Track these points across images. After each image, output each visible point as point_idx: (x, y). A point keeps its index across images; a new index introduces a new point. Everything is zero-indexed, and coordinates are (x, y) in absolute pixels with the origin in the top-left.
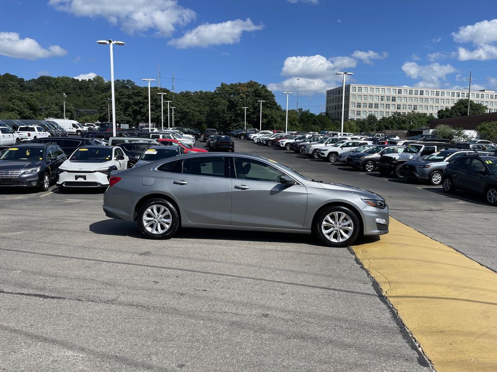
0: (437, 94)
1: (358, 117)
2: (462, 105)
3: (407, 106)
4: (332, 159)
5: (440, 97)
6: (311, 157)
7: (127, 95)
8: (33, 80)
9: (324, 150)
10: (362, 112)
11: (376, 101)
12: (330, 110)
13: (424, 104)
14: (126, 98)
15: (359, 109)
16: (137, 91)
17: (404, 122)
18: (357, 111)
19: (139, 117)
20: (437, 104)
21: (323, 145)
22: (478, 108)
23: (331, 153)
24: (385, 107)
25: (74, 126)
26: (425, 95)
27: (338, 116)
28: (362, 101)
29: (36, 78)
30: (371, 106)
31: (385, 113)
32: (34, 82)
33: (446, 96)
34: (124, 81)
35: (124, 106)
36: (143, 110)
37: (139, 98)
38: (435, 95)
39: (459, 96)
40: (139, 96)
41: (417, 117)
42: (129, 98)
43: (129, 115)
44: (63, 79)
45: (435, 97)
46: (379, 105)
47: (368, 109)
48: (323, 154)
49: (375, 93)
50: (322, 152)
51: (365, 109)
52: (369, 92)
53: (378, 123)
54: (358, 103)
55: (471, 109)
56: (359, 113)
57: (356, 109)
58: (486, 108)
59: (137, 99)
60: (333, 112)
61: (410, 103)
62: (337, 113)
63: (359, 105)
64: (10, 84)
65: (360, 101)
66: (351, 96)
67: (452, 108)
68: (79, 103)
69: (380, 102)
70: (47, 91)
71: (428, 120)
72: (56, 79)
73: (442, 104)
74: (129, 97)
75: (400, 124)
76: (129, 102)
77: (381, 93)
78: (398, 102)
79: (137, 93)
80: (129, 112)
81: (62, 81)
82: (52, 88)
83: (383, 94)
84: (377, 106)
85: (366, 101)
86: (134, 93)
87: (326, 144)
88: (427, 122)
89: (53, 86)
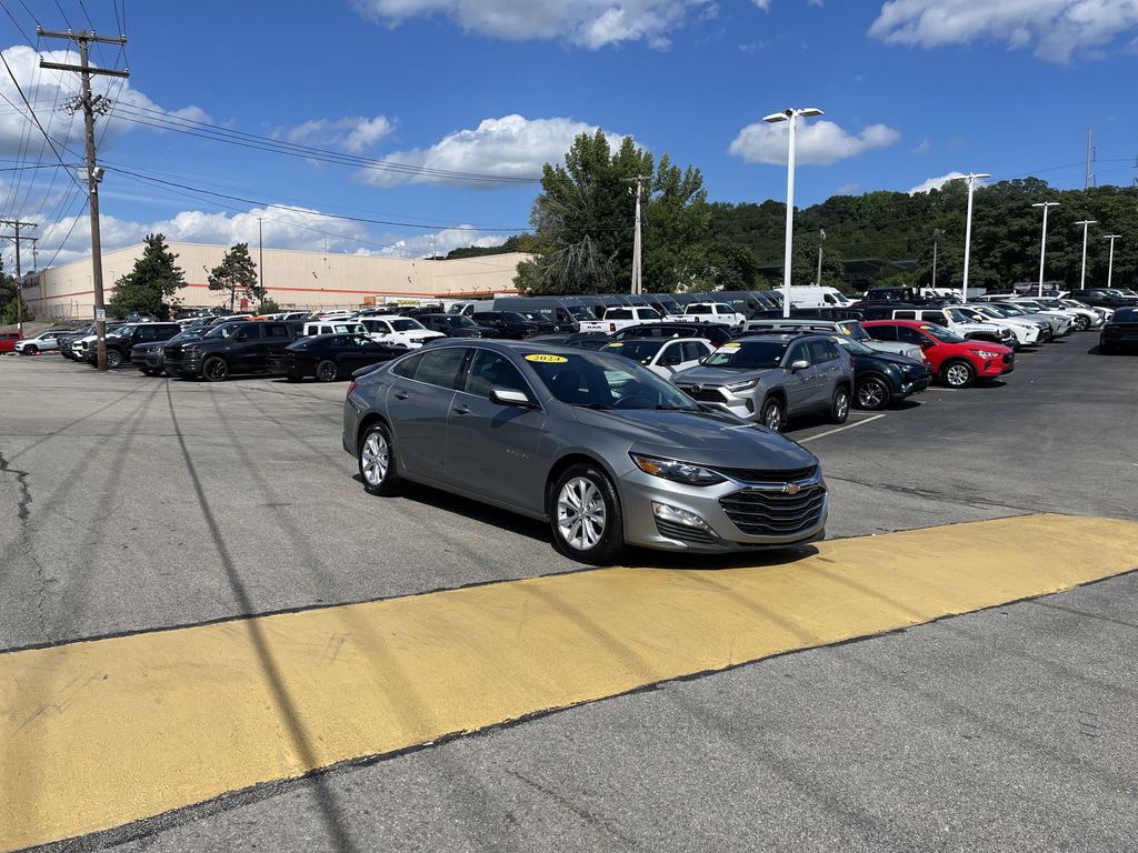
7: (992, 217)
8: (816, 207)
14: (990, 224)
16: (1021, 203)
19: (1018, 268)
25: (828, 298)
29: (821, 202)
32: (817, 212)
34: (1017, 181)
35: (982, 243)
36: (1029, 251)
37: (1024, 221)
40: (1023, 216)
42: (997, 224)
43: (993, 266)
44: (875, 198)
59: (1016, 224)
64: (772, 220)
68: (896, 247)
70: (839, 226)
72: (859, 199)
74: (999, 221)
76: (994, 233)
79: (1019, 208)
80: (990, 259)
81: (872, 201)
82: (849, 221)
86: (1011, 211)
89: (851, 215)
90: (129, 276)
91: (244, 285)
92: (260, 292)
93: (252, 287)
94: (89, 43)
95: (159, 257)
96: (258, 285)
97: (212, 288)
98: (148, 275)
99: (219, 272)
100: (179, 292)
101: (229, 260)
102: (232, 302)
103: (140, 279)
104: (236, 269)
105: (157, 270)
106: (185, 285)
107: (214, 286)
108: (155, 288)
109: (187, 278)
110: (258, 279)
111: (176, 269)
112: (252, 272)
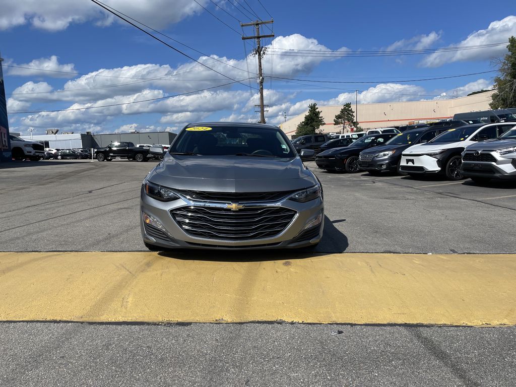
90: (303, 122)
91: (349, 121)
92: (355, 124)
93: (352, 122)
94: (259, 25)
95: (314, 113)
96: (355, 121)
97: (335, 124)
98: (310, 121)
99: (338, 117)
100: (321, 127)
101: (342, 111)
102: (344, 129)
103: (307, 123)
104: (346, 115)
105: (314, 118)
106: (324, 124)
107: (336, 123)
108: (312, 126)
109: (325, 121)
110: (355, 119)
111: (321, 117)
112: (352, 115)
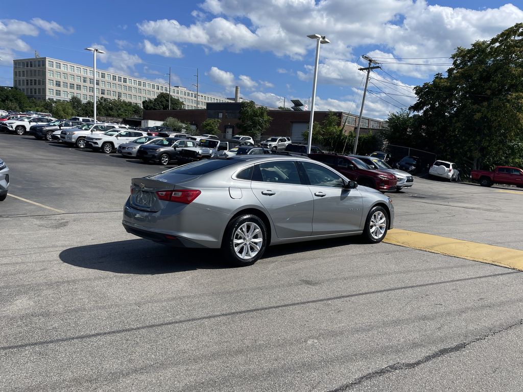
0: (140, 84)
1: (59, 98)
2: (164, 98)
3: (112, 93)
4: (108, 149)
5: (142, 87)
6: (74, 145)
9: (96, 139)
10: (62, 92)
11: (77, 81)
12: (20, 85)
13: (128, 92)
15: (58, 88)
17: (111, 109)
18: (57, 91)
20: (140, 95)
21: (89, 132)
22: (176, 102)
23: (105, 143)
24: (88, 90)
26: (128, 84)
27: (31, 92)
28: (62, 80)
30: (72, 86)
31: (88, 97)
33: (147, 88)
38: (137, 84)
39: (158, 89)
41: (124, 105)
45: (137, 86)
46: (82, 87)
47: (69, 90)
48: (96, 143)
49: (76, 72)
50: (95, 141)
51: (65, 89)
52: (69, 70)
53: (84, 108)
54: (56, 81)
55: (172, 103)
56: (58, 93)
57: (55, 88)
58: (182, 103)
60: (25, 87)
61: (114, 89)
62: (29, 90)
63: (58, 84)
65: (59, 79)
66: (47, 71)
67: (155, 100)
69: (82, 84)
71: (134, 109)
73: (144, 95)
75: (107, 110)
77: (83, 74)
78: (102, 86)
83: (85, 75)
84: (79, 87)
85: (66, 81)
87: (92, 131)
88: (134, 111)
